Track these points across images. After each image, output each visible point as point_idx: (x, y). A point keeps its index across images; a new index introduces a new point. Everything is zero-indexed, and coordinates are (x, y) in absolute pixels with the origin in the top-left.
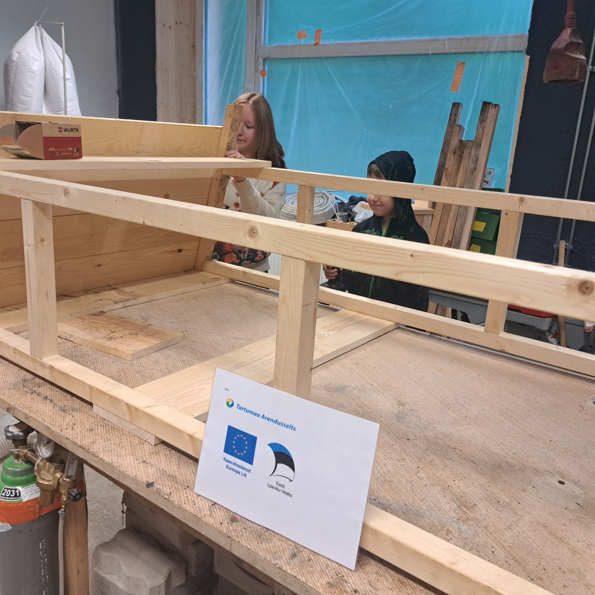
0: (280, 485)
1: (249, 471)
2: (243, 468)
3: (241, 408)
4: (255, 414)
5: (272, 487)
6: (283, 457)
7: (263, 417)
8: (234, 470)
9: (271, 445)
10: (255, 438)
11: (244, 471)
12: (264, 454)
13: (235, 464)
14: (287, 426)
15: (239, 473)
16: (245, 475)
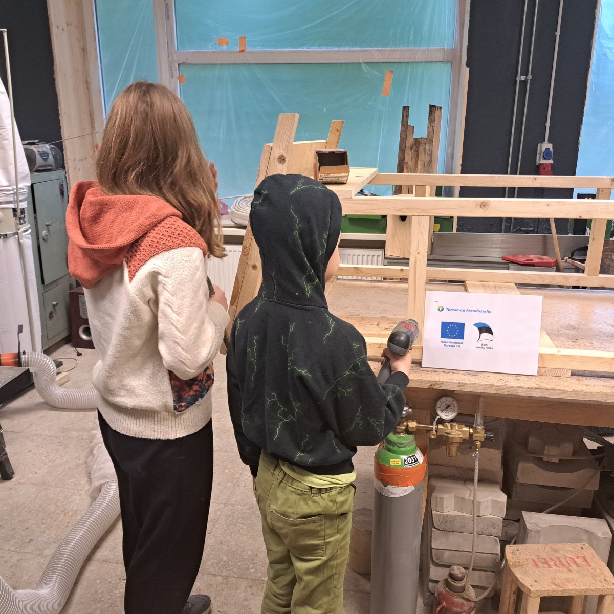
0: (484, 345)
1: (462, 343)
2: (457, 343)
3: (449, 310)
4: (461, 310)
5: (479, 348)
6: (485, 329)
7: (467, 310)
8: (450, 346)
9: (475, 325)
10: (463, 324)
11: (458, 345)
12: (471, 332)
13: (450, 343)
14: (485, 311)
15: (454, 347)
16: (459, 346)
